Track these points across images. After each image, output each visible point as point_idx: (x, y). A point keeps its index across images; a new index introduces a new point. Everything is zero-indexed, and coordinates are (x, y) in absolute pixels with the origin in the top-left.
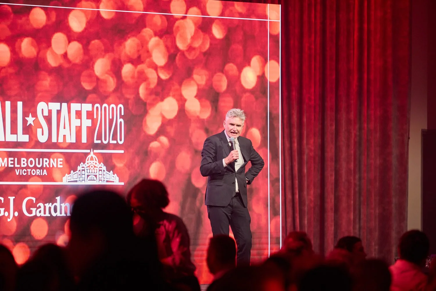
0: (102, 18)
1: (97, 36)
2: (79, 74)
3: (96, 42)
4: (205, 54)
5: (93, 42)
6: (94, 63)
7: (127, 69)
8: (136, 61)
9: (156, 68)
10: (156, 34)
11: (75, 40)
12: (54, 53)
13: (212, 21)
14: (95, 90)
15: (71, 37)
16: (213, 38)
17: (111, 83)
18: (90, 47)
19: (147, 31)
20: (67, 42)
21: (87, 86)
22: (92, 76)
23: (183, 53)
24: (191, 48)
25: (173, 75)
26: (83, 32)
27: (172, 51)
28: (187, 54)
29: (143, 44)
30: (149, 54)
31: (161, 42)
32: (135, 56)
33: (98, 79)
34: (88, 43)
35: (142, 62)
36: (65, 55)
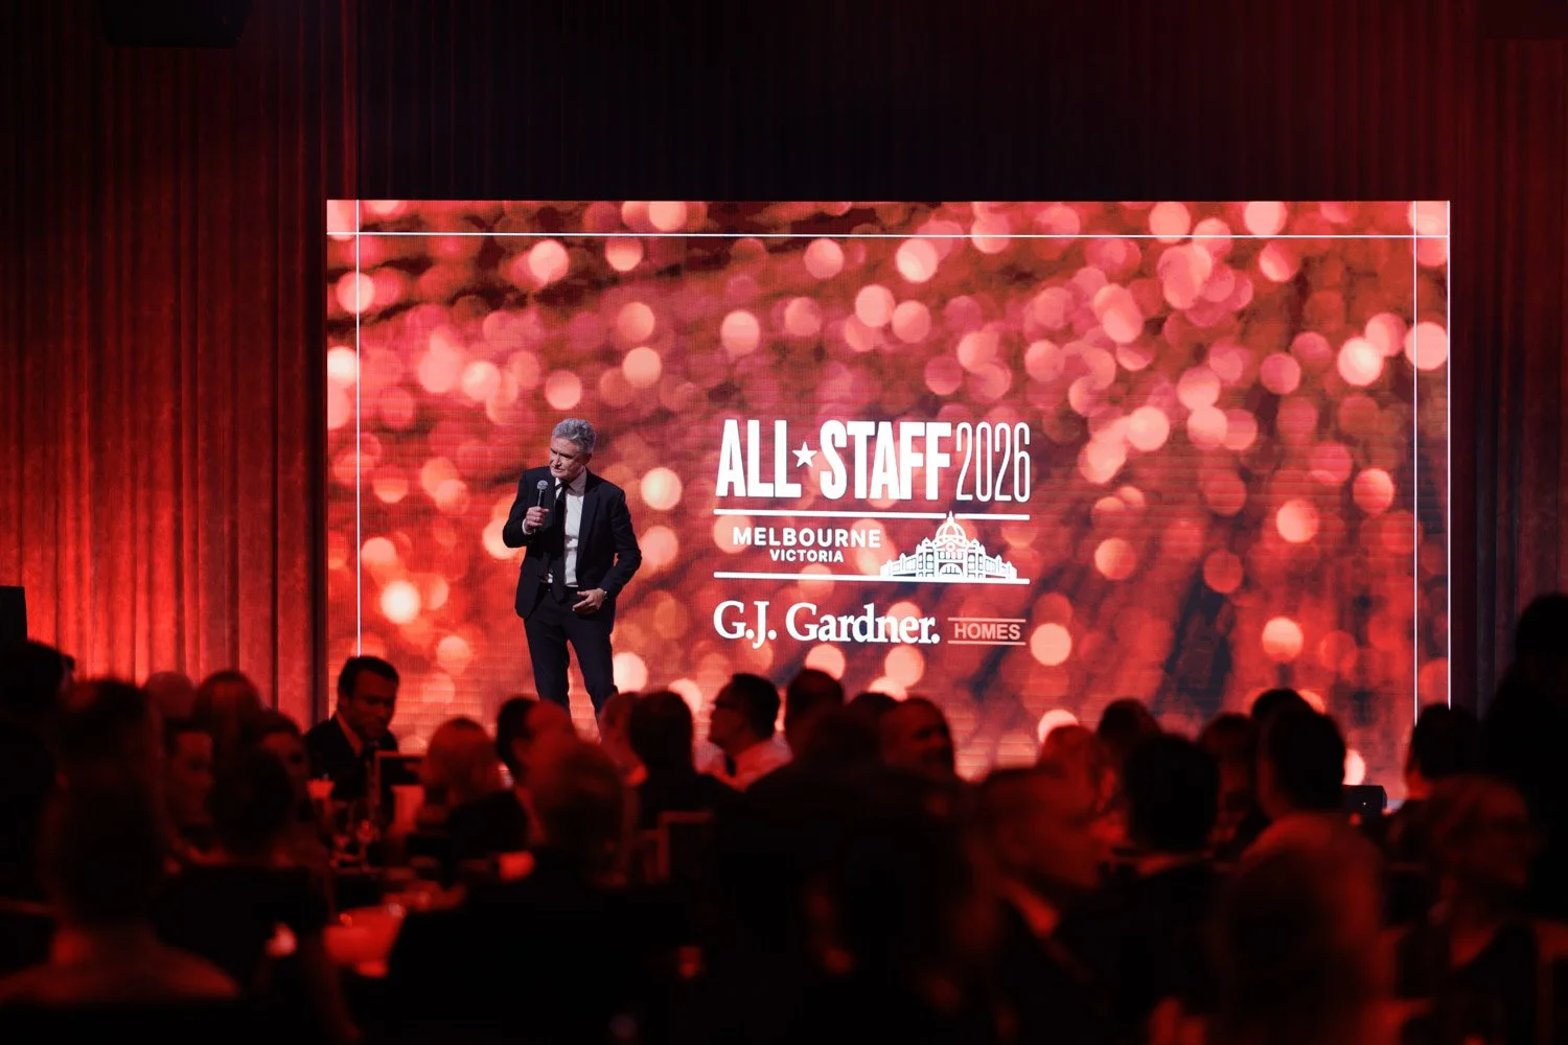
0: (977, 251)
1: (965, 288)
2: (922, 366)
3: (962, 302)
4: (1241, 314)
5: (954, 301)
6: (956, 343)
7: (1038, 353)
8: (1061, 335)
9: (1110, 346)
10: (1111, 279)
11: (910, 298)
12: (859, 325)
13: (1260, 244)
14: (958, 397)
15: (901, 291)
16: (1261, 280)
17: (999, 381)
18: (948, 311)
19: (1088, 275)
20: (893, 303)
21: (939, 387)
22: (953, 369)
23: (1182, 316)
24: (1202, 304)
25: (1157, 359)
26: (930, 282)
27: (1154, 313)
28: (1192, 318)
29: (1080, 299)
30: (1093, 320)
31: (1127, 294)
32: (1060, 325)
33: (966, 374)
34: (944, 302)
35: (1077, 337)
36: (887, 329)
